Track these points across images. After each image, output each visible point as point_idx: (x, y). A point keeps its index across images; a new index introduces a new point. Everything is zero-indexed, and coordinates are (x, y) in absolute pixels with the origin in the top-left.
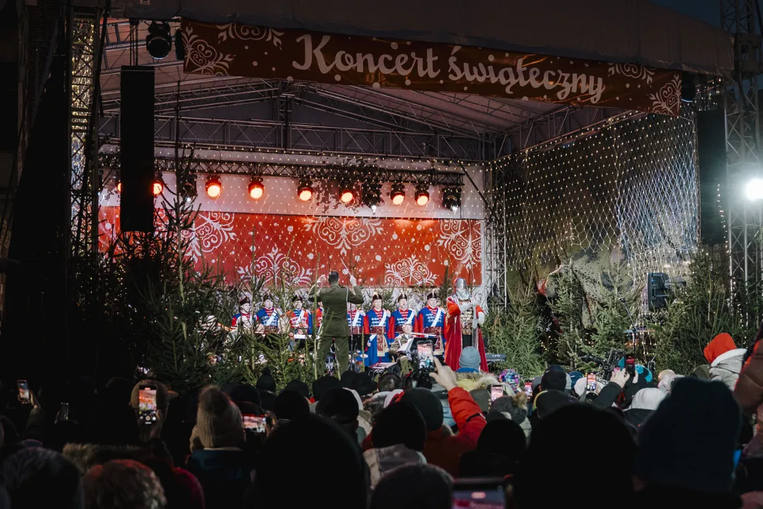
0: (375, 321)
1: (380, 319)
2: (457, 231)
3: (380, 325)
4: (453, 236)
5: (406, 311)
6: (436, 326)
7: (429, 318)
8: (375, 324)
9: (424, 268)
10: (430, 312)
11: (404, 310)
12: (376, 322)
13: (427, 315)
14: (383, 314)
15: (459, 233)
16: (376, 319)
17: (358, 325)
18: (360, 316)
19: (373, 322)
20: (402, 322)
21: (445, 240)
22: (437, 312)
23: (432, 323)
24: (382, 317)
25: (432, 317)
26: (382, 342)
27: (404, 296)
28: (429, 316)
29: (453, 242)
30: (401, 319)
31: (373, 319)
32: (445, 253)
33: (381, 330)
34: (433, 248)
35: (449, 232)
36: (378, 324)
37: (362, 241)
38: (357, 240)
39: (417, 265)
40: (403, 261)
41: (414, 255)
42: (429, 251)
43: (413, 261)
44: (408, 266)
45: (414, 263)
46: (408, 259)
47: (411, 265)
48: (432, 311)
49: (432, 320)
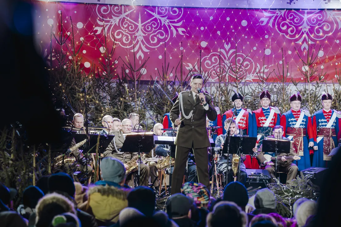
0: (322, 122)
1: (328, 121)
3: (327, 127)
8: (323, 125)
12: (324, 124)
14: (331, 115)
16: (323, 120)
17: (301, 126)
18: (305, 117)
19: (320, 124)
24: (330, 118)
26: (329, 145)
31: (320, 121)
33: (329, 132)
36: (326, 125)
37: (326, 35)
38: (321, 34)
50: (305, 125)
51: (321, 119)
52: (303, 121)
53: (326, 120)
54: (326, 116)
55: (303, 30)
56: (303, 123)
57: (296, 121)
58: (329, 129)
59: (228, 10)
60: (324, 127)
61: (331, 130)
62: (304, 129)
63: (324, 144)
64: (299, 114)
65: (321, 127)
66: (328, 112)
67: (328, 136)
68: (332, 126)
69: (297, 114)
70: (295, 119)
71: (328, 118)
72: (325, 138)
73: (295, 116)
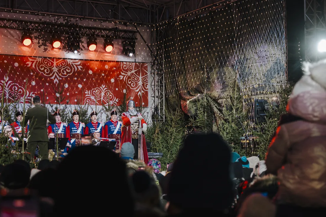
0: (74, 130)
1: (78, 129)
2: (132, 70)
3: (77, 133)
4: (129, 73)
6: (116, 133)
8: (74, 132)
9: (110, 94)
10: (112, 124)
11: (95, 122)
12: (75, 131)
13: (110, 126)
14: (79, 125)
15: (133, 71)
16: (75, 128)
17: (62, 132)
18: (64, 126)
19: (73, 131)
20: (94, 131)
21: (124, 76)
22: (117, 124)
24: (79, 127)
25: (114, 128)
27: (95, 113)
28: (112, 127)
29: (129, 77)
30: (93, 129)
31: (72, 128)
32: (124, 84)
33: (79, 136)
34: (116, 80)
35: (127, 71)
36: (76, 132)
37: (68, 74)
38: (65, 73)
39: (106, 92)
40: (97, 89)
41: (104, 85)
42: (113, 83)
43: (103, 89)
44: (100, 92)
45: (104, 90)
46: (100, 88)
47: (102, 91)
48: (114, 123)
49: (114, 130)
50: (64, 132)
51: (73, 127)
52: (63, 129)
53: (76, 128)
54: (76, 125)
55: (54, 71)
56: (63, 130)
57: (59, 129)
58: (79, 134)
59: (6, 56)
60: (75, 133)
61: (80, 134)
62: (64, 134)
63: (76, 143)
64: (60, 125)
65: (73, 133)
66: (77, 123)
67: (78, 138)
68: (80, 132)
69: (59, 125)
70: (58, 128)
71: (77, 127)
72: (76, 140)
73: (57, 126)
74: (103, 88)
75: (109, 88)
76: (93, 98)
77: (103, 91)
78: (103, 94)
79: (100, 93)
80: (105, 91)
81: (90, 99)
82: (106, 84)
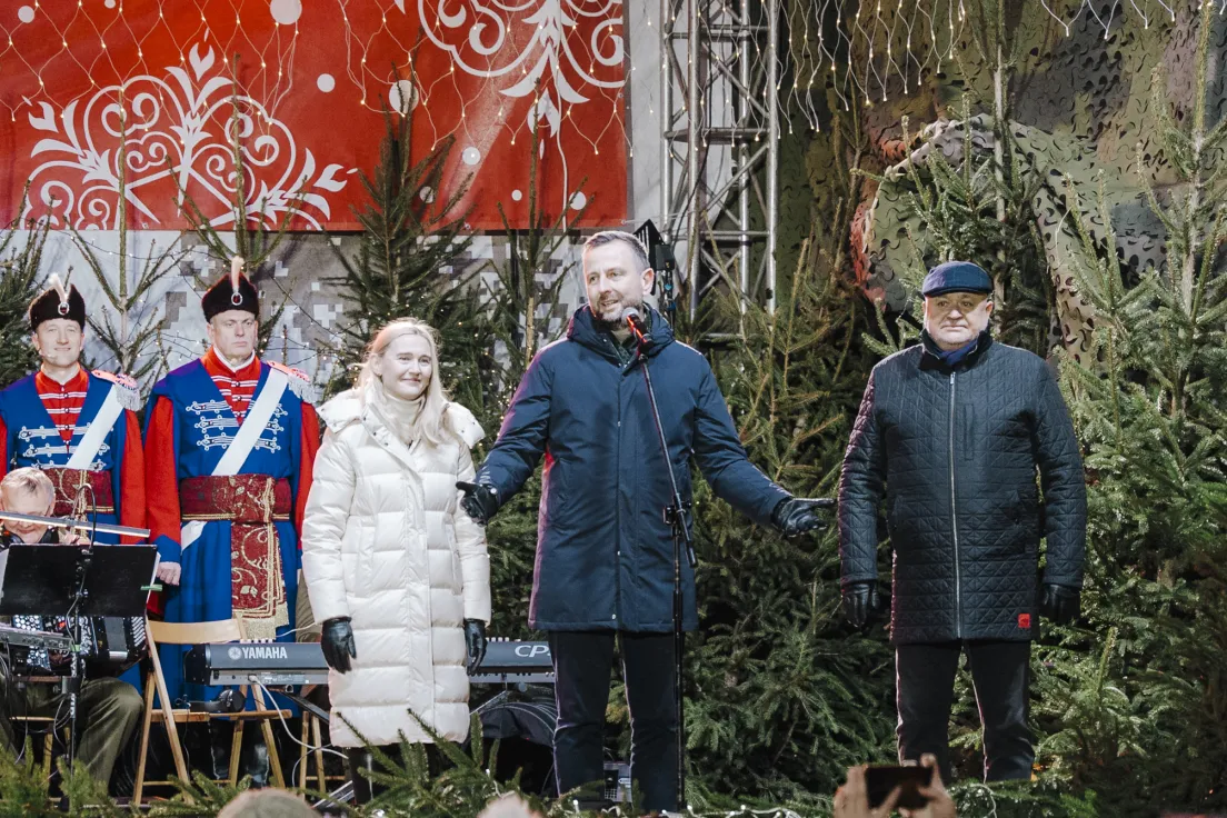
5: (75, 384)
6: (245, 471)
7: (203, 424)
9: (264, 128)
10: (214, 392)
11: (63, 377)
13: (195, 407)
20: (49, 450)
22: (256, 392)
23: (218, 452)
25: (220, 423)
27: (64, 298)
28: (206, 413)
30: (43, 432)
39: (223, 113)
40: (133, 90)
41: (203, 54)
42: (286, 30)
43: (198, 86)
44: (169, 118)
45: (202, 99)
46: (162, 74)
47: (187, 108)
48: (228, 386)
49: (219, 440)
74: (192, 74)
75: (246, 78)
76: (96, 166)
77: (194, 108)
78: (191, 132)
79: (163, 124)
80: (212, 99)
81: (74, 177)
82: (222, 38)
